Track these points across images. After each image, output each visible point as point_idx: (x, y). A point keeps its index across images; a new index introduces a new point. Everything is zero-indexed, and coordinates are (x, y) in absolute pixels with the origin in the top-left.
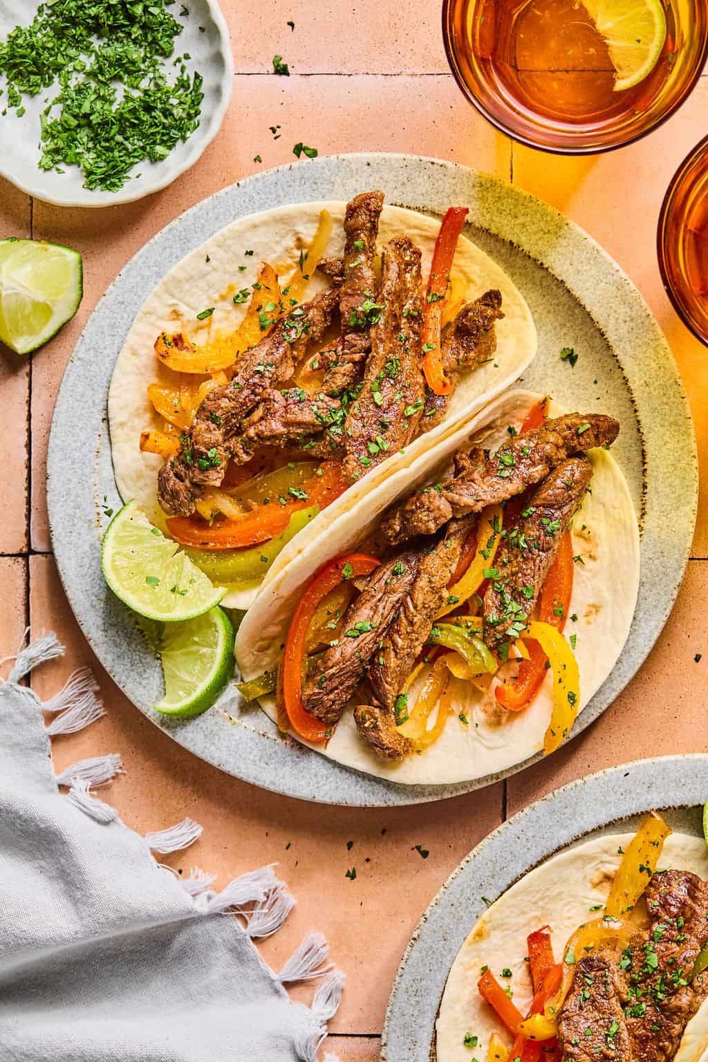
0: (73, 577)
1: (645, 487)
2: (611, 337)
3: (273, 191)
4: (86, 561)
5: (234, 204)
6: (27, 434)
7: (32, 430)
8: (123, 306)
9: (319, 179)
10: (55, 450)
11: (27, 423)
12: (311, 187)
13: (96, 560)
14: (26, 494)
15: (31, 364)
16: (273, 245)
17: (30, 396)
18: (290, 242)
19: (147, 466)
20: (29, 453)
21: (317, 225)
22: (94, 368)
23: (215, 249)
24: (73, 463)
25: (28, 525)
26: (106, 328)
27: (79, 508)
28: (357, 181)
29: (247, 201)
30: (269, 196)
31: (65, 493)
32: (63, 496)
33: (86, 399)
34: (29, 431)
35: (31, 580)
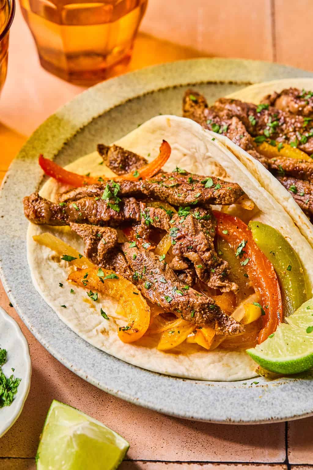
0: (308, 403)
1: (231, 83)
2: (132, 95)
3: (16, 271)
4: (294, 394)
5: (23, 294)
6: (192, 464)
7: (189, 461)
8: (96, 364)
9: (10, 244)
10: (207, 412)
11: (183, 464)
12: (15, 249)
13: (294, 388)
14: (240, 465)
15: (136, 461)
16: (56, 273)
17: (162, 462)
18: (54, 264)
19: (220, 361)
20: (207, 463)
21: (44, 247)
22: (143, 385)
23: (57, 302)
24: (218, 401)
25: (265, 464)
26: (113, 376)
27: (253, 398)
28: (14, 223)
29: (22, 286)
30: (20, 273)
31: (242, 407)
32: (244, 408)
33: (168, 390)
34: (189, 463)
35: (309, 463)
